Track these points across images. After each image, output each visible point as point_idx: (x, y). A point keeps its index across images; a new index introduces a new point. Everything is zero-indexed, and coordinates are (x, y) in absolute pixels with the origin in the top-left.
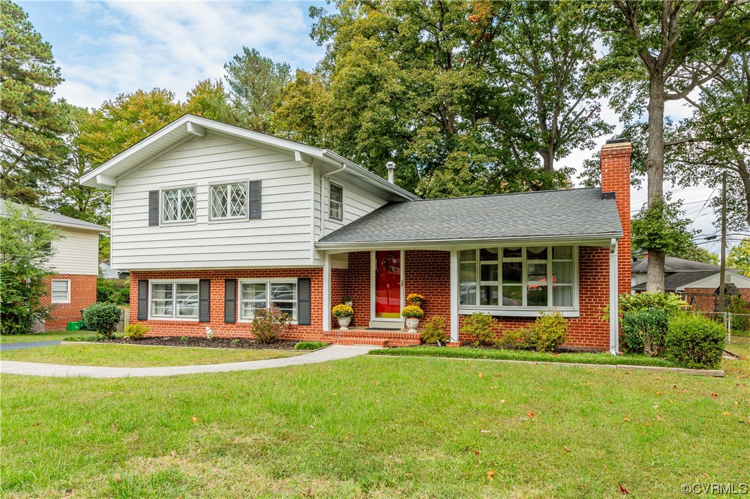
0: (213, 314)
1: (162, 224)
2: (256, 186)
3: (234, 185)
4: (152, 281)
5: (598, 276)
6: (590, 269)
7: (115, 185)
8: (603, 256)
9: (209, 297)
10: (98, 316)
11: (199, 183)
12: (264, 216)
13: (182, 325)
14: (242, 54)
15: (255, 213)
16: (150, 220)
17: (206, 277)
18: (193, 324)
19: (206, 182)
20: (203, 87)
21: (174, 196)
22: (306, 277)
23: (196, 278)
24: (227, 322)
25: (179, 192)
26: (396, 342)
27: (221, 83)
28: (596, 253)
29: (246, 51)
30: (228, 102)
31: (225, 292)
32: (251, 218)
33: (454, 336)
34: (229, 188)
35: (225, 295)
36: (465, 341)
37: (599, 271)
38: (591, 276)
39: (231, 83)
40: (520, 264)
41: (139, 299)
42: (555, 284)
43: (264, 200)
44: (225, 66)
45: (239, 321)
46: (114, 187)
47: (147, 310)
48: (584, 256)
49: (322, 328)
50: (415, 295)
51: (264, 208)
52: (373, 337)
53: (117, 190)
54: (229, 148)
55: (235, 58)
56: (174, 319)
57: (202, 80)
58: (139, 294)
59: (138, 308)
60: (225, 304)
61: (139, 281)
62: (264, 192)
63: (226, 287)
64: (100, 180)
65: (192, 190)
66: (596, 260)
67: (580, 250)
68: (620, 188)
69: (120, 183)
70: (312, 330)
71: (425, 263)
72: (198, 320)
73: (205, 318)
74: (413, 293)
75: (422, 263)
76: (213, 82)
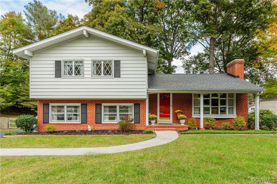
0: (89, 119)
1: (63, 77)
2: (117, 63)
3: (105, 61)
4: (51, 105)
5: (242, 104)
6: (240, 102)
7: (33, 56)
8: (244, 97)
9: (87, 112)
10: (26, 122)
11: (85, 59)
12: (121, 76)
13: (70, 125)
14: (33, 2)
15: (117, 75)
16: (56, 75)
17: (85, 103)
18: (78, 124)
19: (90, 59)
20: (11, 14)
21: (70, 64)
22: (138, 103)
23: (79, 103)
24: (96, 123)
25: (73, 62)
26: (178, 129)
27: (21, 14)
28: (242, 96)
29: (35, 1)
30: (24, 22)
31: (96, 110)
32: (115, 76)
33: (202, 126)
34: (102, 63)
35: (96, 111)
36: (207, 128)
37: (243, 102)
38: (240, 104)
39: (26, 15)
40: (218, 99)
41: (44, 113)
42: (229, 107)
43: (121, 69)
44: (25, 6)
45: (103, 122)
46: (31, 57)
47: (49, 118)
48: (238, 97)
49: (145, 124)
50: (179, 111)
51: (121, 73)
52: (168, 127)
53: (33, 59)
54: (103, 45)
55: (29, 3)
56: (65, 122)
57: (11, 11)
58: (43, 111)
59: (43, 117)
60: (96, 115)
61: (44, 104)
62: (121, 66)
63: (96, 107)
64: (26, 53)
65: (81, 62)
66: (242, 98)
67: (236, 95)
68: (241, 74)
69: (35, 55)
70: (141, 125)
71: (181, 98)
72: (80, 122)
73: (84, 121)
74: (179, 110)
75: (180, 98)
76: (17, 13)
